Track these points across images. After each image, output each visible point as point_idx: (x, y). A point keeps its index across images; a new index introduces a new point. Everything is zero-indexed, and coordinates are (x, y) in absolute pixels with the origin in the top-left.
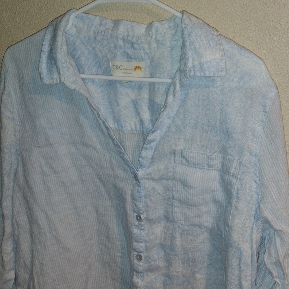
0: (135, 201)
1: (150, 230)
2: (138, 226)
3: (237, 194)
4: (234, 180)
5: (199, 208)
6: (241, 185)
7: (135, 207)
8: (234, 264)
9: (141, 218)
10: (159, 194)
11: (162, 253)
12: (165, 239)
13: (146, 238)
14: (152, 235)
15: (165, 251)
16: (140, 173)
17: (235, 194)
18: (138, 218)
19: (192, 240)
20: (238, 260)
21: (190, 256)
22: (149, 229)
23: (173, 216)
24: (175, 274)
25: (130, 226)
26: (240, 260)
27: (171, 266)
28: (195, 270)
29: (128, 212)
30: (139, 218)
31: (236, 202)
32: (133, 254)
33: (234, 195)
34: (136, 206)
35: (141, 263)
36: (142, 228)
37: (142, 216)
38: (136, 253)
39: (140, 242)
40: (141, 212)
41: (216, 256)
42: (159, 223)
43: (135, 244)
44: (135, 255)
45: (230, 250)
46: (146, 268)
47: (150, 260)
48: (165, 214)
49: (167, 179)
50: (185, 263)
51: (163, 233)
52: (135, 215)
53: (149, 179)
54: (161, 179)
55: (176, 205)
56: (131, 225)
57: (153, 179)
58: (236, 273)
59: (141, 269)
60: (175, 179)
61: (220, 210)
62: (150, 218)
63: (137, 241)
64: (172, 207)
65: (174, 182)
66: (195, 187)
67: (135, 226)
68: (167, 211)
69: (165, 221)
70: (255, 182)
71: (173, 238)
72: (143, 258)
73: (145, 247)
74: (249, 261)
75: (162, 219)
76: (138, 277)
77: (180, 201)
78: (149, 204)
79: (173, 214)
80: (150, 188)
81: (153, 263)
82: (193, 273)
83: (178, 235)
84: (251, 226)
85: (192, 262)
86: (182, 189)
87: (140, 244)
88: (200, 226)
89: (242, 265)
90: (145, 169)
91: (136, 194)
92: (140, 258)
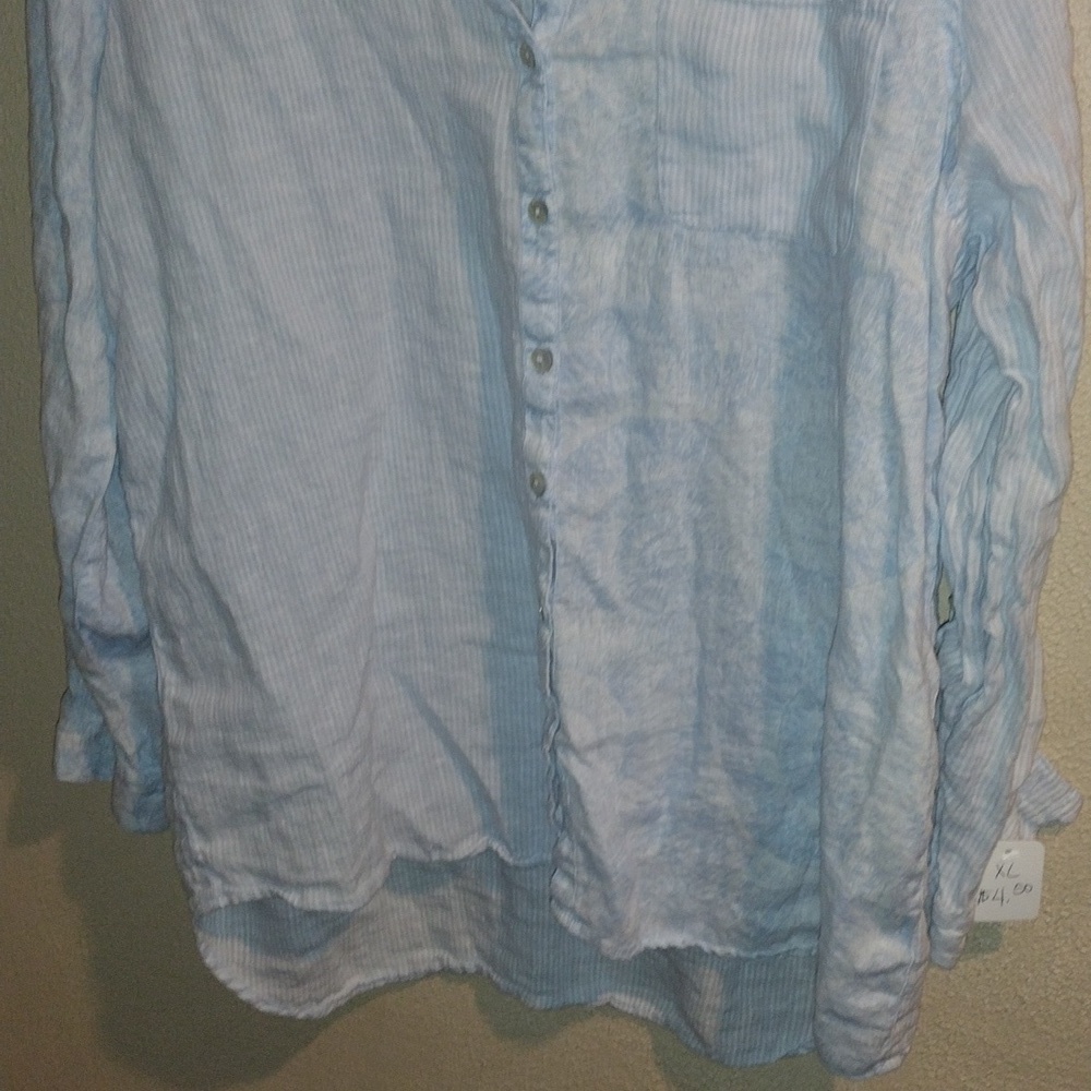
0: (524, 149)
1: (580, 259)
2: (536, 242)
3: (884, 74)
4: (872, 27)
5: (750, 157)
6: (899, 39)
7: (524, 170)
8: (871, 334)
9: (545, 209)
10: (607, 115)
11: (622, 347)
12: (633, 287)
13: (567, 287)
14: (586, 276)
15: (631, 338)
16: (542, 36)
17: (875, 79)
18: (537, 211)
19: (724, 287)
20: (882, 318)
21: (717, 346)
22: (575, 255)
23: (657, 197)
24: (668, 414)
25: (509, 244)
26: (890, 316)
27: (655, 385)
28: (737, 397)
29: (502, 190)
30: (540, 211)
31: (880, 104)
32: (522, 348)
33: (872, 81)
34: (528, 164)
35: (551, 379)
36: (552, 247)
37: (549, 202)
38: (532, 345)
39: (545, 301)
40: (547, 185)
41: (809, 338)
42: (610, 230)
43: (527, 310)
44: (529, 350)
45: (857, 284)
46: (567, 399)
47: (579, 368)
48: (632, 197)
49: (636, 56)
50: (702, 375)
51: (625, 269)
52: (527, 200)
53: (571, 59)
54: (614, 55)
55: (667, 154)
56: (513, 241)
57: (588, 58)
58: (876, 364)
59: (548, 399)
60: (664, 53)
61: (822, 161)
62: (579, 207)
63: (534, 299)
64: (656, 167)
65: (662, 66)
66: (734, 74)
67: (526, 241)
68: (636, 184)
69: (633, 223)
70: (948, 26)
71: (660, 280)
72: (557, 359)
73: (564, 319)
74: (922, 319)
75: (619, 216)
76: (538, 430)
77: (685, 137)
78: (576, 155)
79: (657, 189)
80: (576, 94)
81: (590, 379)
82: (730, 407)
83: (675, 270)
84: (928, 191)
85: (725, 368)
86: (692, 88)
87: (544, 308)
88: (752, 231)
89: (894, 334)
90: (556, 21)
91: (528, 118)
92: (545, 361)
